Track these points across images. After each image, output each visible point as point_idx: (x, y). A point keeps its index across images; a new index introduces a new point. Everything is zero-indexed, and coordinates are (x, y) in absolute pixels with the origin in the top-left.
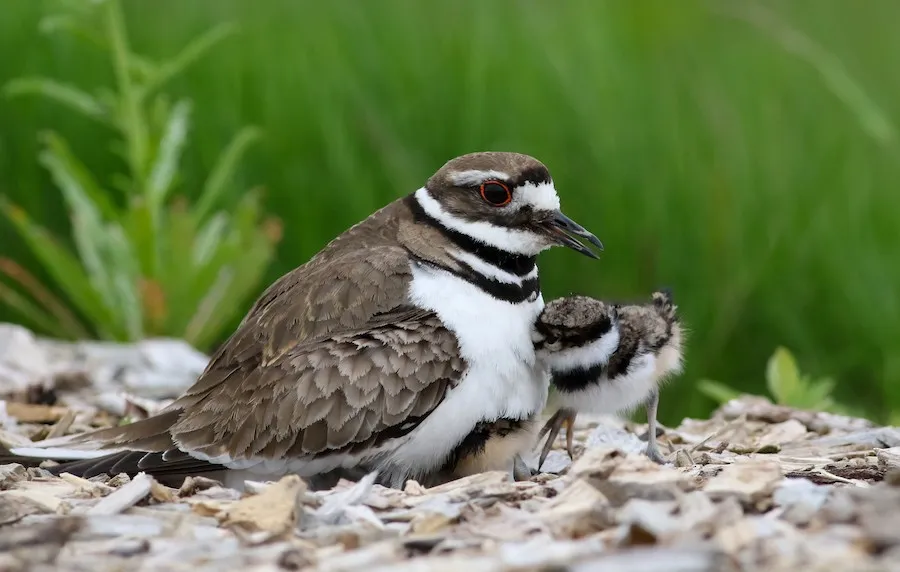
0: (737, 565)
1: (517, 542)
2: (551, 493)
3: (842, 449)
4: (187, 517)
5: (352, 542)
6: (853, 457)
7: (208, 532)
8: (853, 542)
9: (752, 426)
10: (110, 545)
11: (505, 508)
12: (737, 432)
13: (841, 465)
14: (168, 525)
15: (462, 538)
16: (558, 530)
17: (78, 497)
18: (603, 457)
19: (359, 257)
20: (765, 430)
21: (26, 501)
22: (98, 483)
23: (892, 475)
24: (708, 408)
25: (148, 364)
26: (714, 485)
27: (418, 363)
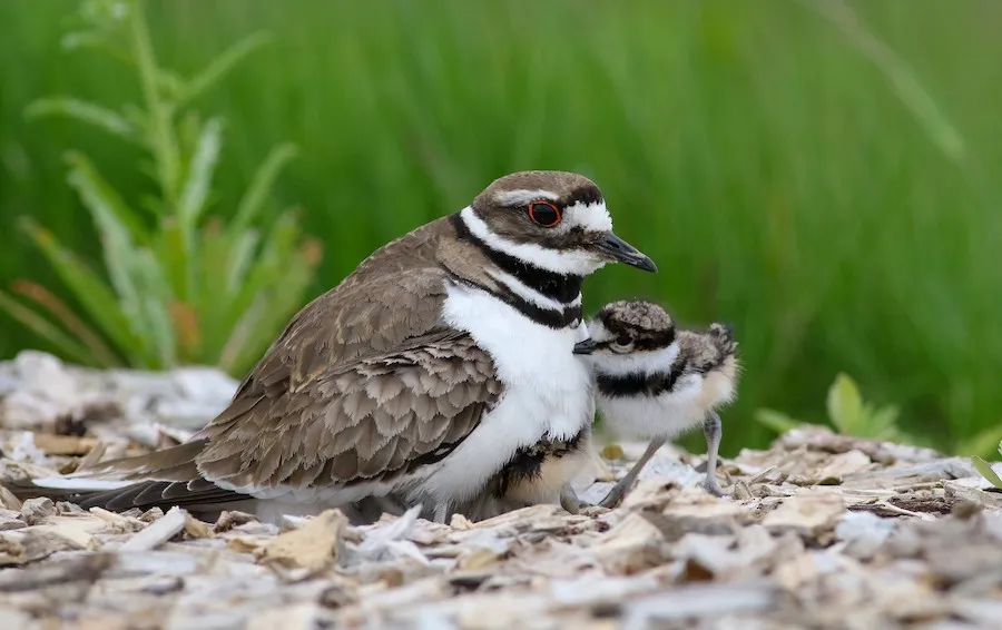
0: (798, 603)
1: (568, 578)
2: (603, 528)
3: (907, 481)
4: (223, 554)
5: (395, 579)
6: (919, 488)
7: (246, 570)
8: (918, 578)
9: (813, 457)
10: (143, 582)
11: (556, 544)
12: (798, 462)
13: (906, 497)
14: (203, 561)
15: (510, 575)
16: (610, 566)
17: (109, 532)
18: (656, 490)
19: (392, 280)
20: (828, 461)
21: (54, 537)
22: (130, 517)
23: (960, 508)
24: (767, 438)
25: (182, 394)
26: (773, 519)
27: (450, 383)
